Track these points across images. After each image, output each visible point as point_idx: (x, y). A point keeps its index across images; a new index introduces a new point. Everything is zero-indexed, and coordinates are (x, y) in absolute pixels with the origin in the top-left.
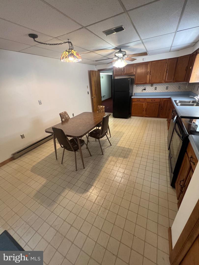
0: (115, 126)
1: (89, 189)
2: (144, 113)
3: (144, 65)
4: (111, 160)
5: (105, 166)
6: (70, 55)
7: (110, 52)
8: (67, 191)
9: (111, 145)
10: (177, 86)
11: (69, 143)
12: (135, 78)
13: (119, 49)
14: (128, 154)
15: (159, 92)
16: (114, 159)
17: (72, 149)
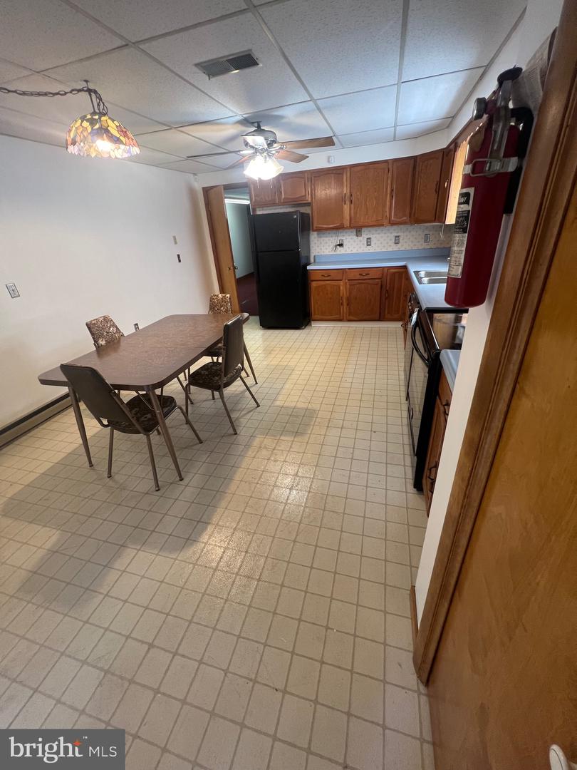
0: (268, 351)
1: (200, 534)
2: (345, 310)
3: (332, 175)
4: (259, 446)
5: (244, 465)
6: (98, 132)
7: (231, 131)
8: (129, 553)
9: (258, 406)
10: (419, 235)
11: (126, 411)
12: (312, 214)
13: (256, 125)
14: (307, 425)
15: (378, 250)
16: (268, 442)
17: (134, 425)
